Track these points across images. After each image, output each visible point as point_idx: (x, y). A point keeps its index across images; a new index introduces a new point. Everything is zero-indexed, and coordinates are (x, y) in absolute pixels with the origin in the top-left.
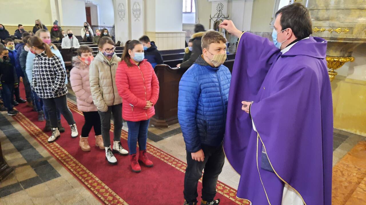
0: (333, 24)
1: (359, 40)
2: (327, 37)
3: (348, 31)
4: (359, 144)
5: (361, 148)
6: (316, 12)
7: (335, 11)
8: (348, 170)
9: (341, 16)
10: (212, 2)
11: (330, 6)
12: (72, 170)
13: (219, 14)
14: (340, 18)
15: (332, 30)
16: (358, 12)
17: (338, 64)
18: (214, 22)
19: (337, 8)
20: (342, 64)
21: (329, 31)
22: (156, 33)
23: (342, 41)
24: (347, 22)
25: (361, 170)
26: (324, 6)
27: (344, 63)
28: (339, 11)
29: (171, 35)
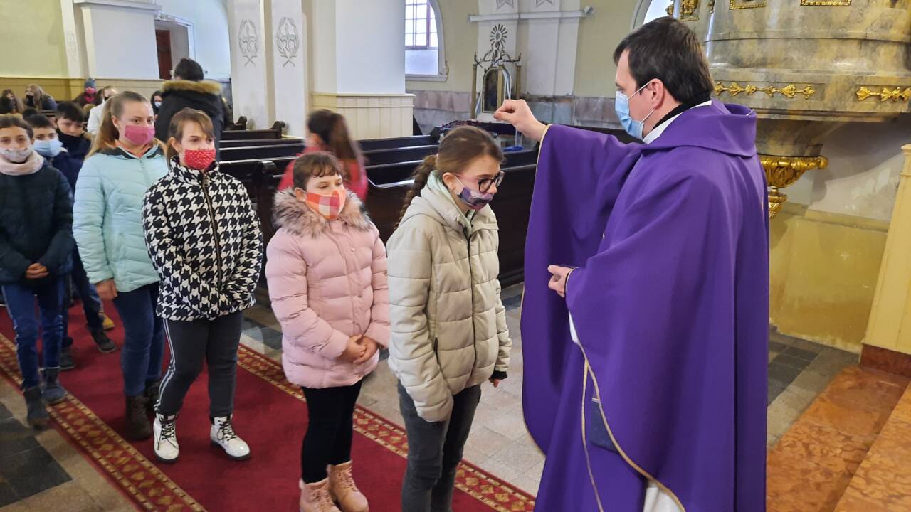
0: (775, 75)
1: (839, 114)
2: (761, 107)
3: (811, 91)
4: (845, 373)
5: (850, 383)
6: (733, 45)
7: (781, 44)
8: (821, 442)
9: (795, 55)
10: (480, 24)
11: (767, 29)
12: (103, 462)
13: (496, 51)
14: (792, 59)
15: (774, 90)
16: (835, 46)
17: (788, 174)
18: (486, 71)
19: (784, 36)
20: (798, 173)
21: (766, 91)
22: (338, 97)
23: (798, 118)
24: (809, 71)
25: (853, 440)
26: (752, 30)
27: (803, 172)
28: (789, 43)
29: (375, 102)
